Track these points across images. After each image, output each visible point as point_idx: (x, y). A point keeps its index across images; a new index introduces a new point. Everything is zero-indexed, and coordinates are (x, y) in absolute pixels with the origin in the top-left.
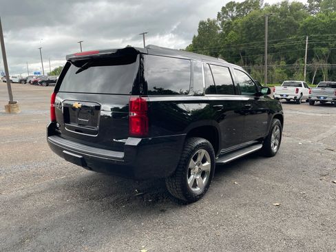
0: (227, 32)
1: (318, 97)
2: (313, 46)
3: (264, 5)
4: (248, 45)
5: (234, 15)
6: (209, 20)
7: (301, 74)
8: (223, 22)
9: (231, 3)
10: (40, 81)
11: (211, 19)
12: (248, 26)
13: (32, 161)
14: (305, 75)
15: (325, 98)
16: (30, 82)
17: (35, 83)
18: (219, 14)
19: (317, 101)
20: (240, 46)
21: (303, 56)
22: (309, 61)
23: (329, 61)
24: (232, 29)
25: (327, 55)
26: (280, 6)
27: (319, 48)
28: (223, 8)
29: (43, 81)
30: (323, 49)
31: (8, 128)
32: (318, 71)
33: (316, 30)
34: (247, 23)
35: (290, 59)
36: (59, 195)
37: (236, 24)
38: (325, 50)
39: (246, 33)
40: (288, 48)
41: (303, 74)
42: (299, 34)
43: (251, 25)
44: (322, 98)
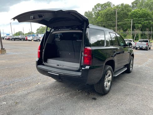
0: (97, 17)
1: (139, 46)
2: (135, 23)
3: (112, 5)
4: (107, 23)
5: (100, 9)
6: (89, 11)
7: (129, 36)
8: (95, 12)
9: (99, 4)
10: (11, 38)
11: (90, 11)
12: (107, 15)
13: (22, 77)
14: (131, 36)
15: (142, 46)
16: (6, 39)
17: (9, 39)
18: (93, 9)
19: (139, 48)
20: (103, 23)
21: (130, 28)
22: (133, 30)
23: (141, 30)
24: (99, 16)
25: (140, 28)
26: (120, 6)
27: (137, 25)
28: (95, 6)
29: (12, 39)
30: (139, 25)
31: (4, 61)
32: (137, 34)
33: (136, 17)
34: (106, 13)
35: (125, 29)
36: (43, 92)
37: (101, 13)
38: (140, 25)
39: (106, 17)
40: (124, 24)
41: (130, 36)
42: (129, 18)
43: (108, 14)
44: (141, 47)
